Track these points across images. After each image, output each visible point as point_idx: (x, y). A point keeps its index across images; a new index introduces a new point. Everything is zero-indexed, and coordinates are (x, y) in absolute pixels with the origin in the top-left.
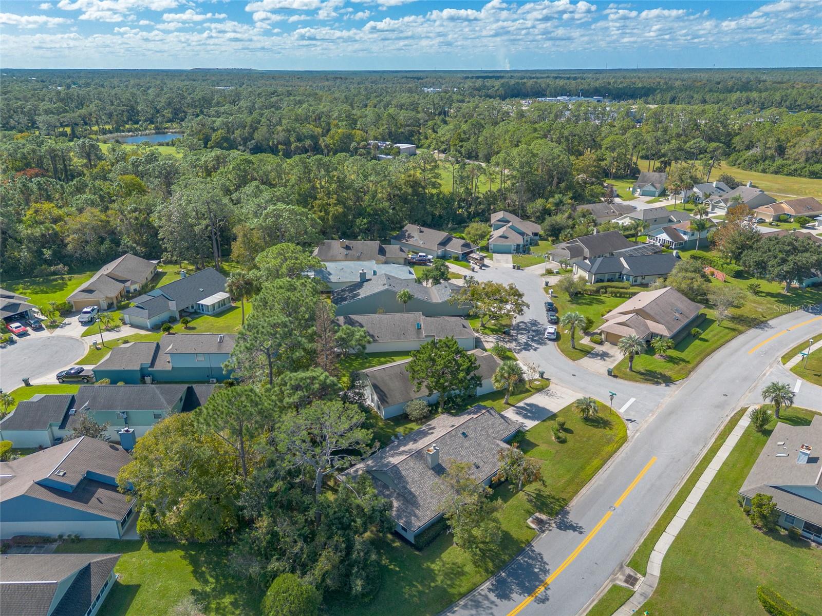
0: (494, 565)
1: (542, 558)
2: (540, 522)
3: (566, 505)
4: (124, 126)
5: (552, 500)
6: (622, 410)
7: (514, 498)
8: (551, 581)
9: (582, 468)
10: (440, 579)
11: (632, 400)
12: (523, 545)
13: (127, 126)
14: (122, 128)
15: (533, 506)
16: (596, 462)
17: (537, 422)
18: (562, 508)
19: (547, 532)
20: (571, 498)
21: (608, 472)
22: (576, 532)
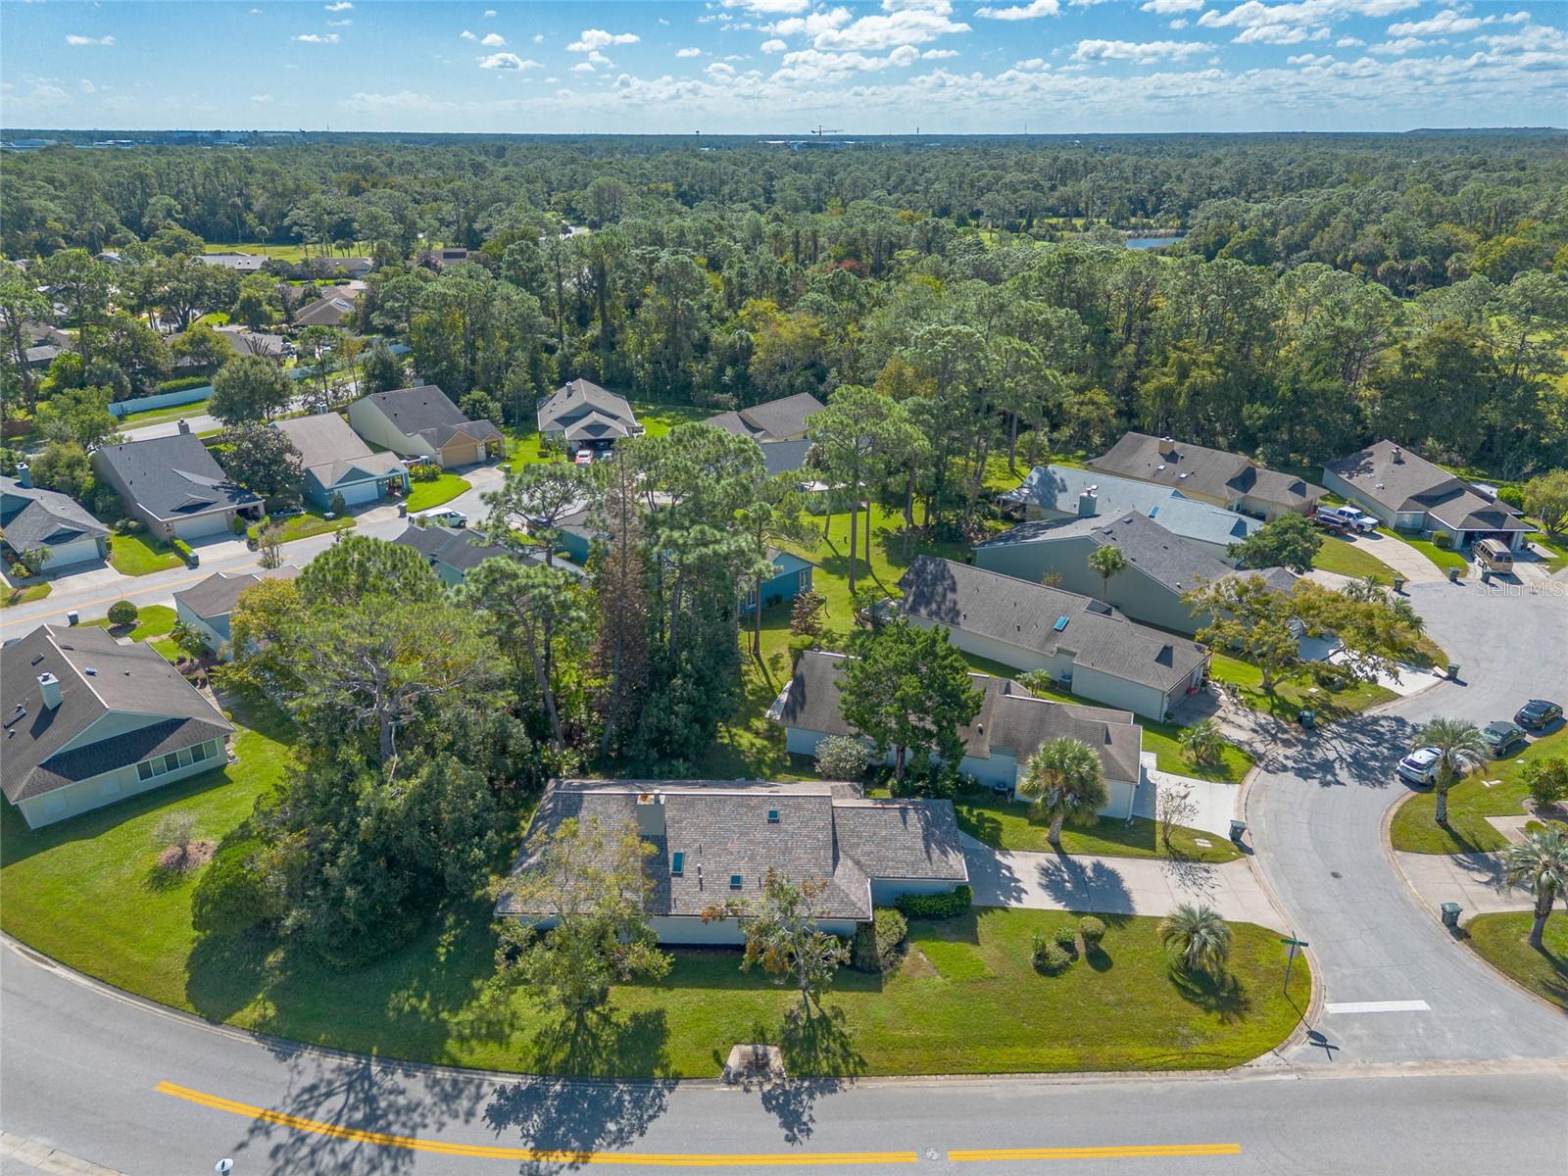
0: (565, 1061)
1: (651, 1118)
2: (758, 1066)
3: (853, 1076)
4: (1128, 219)
5: (835, 1046)
6: (1332, 1008)
7: (769, 994)
8: (599, 1161)
9: (1004, 1041)
10: (466, 1016)
11: (1421, 1005)
12: (658, 1073)
13: (1133, 220)
14: (1124, 223)
15: (783, 1031)
16: (1062, 1053)
17: (1059, 907)
18: (836, 1073)
19: (740, 1088)
20: (881, 1073)
21: (1056, 1090)
22: (785, 1132)
